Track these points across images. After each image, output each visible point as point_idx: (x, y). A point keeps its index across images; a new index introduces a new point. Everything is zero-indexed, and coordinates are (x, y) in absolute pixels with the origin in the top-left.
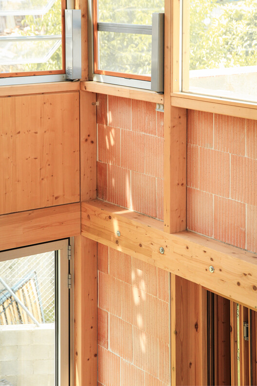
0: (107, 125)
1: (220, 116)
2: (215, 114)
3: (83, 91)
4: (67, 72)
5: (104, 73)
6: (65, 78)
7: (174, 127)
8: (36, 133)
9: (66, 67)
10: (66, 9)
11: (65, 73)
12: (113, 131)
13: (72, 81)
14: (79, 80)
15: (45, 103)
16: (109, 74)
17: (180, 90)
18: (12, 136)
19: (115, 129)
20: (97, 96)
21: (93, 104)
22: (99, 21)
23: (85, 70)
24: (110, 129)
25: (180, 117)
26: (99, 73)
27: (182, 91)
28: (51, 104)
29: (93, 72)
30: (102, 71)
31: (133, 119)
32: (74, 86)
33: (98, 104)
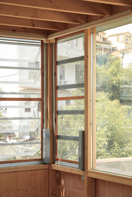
0: (61, 186)
1: (109, 182)
2: (107, 181)
3: (50, 169)
4: (43, 159)
5: (60, 160)
6: (42, 162)
7: (89, 187)
8: (27, 190)
9: (43, 157)
10: (43, 128)
11: (42, 160)
12: (64, 189)
13: (45, 164)
14: (49, 163)
15: (32, 175)
16: (62, 160)
17: (92, 168)
18: (15, 192)
19: (65, 188)
20: (58, 171)
21: (56, 176)
22: (58, 134)
23: (52, 159)
24: (63, 188)
25: (92, 182)
26: (58, 160)
27: (93, 169)
28: (35, 176)
29: (55, 160)
30: (59, 159)
31: (73, 183)
32: (46, 166)
33: (58, 175)
